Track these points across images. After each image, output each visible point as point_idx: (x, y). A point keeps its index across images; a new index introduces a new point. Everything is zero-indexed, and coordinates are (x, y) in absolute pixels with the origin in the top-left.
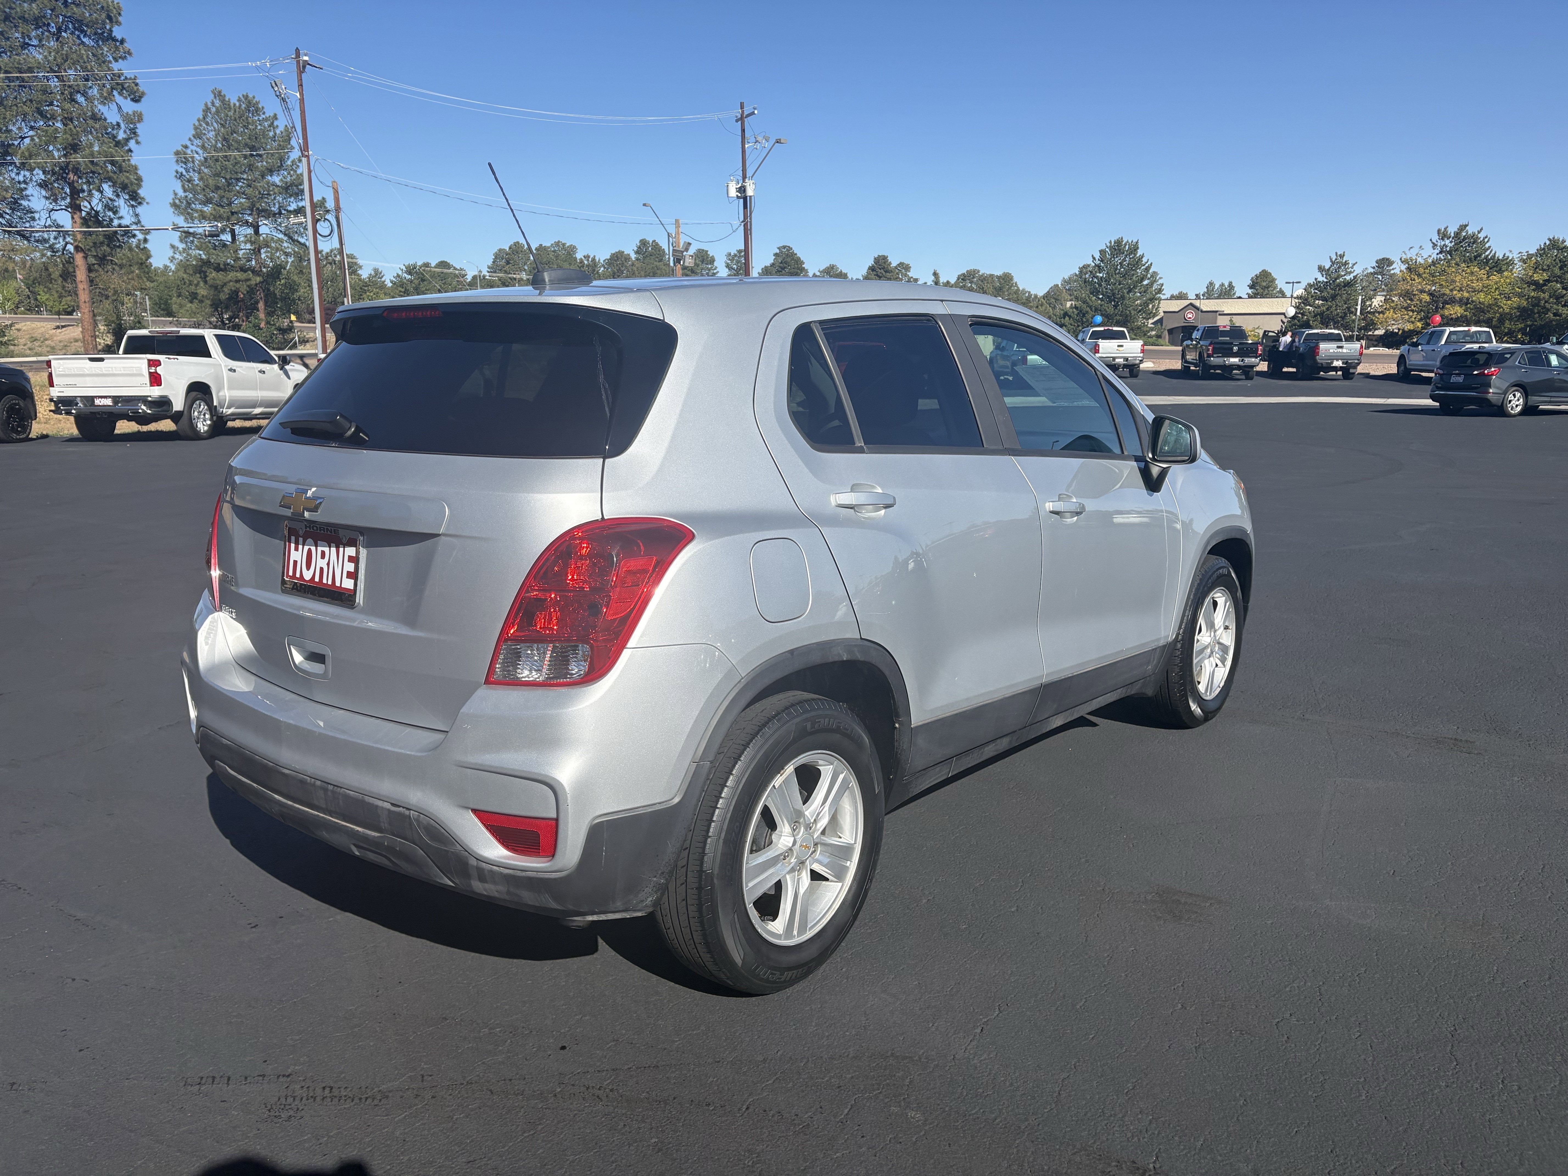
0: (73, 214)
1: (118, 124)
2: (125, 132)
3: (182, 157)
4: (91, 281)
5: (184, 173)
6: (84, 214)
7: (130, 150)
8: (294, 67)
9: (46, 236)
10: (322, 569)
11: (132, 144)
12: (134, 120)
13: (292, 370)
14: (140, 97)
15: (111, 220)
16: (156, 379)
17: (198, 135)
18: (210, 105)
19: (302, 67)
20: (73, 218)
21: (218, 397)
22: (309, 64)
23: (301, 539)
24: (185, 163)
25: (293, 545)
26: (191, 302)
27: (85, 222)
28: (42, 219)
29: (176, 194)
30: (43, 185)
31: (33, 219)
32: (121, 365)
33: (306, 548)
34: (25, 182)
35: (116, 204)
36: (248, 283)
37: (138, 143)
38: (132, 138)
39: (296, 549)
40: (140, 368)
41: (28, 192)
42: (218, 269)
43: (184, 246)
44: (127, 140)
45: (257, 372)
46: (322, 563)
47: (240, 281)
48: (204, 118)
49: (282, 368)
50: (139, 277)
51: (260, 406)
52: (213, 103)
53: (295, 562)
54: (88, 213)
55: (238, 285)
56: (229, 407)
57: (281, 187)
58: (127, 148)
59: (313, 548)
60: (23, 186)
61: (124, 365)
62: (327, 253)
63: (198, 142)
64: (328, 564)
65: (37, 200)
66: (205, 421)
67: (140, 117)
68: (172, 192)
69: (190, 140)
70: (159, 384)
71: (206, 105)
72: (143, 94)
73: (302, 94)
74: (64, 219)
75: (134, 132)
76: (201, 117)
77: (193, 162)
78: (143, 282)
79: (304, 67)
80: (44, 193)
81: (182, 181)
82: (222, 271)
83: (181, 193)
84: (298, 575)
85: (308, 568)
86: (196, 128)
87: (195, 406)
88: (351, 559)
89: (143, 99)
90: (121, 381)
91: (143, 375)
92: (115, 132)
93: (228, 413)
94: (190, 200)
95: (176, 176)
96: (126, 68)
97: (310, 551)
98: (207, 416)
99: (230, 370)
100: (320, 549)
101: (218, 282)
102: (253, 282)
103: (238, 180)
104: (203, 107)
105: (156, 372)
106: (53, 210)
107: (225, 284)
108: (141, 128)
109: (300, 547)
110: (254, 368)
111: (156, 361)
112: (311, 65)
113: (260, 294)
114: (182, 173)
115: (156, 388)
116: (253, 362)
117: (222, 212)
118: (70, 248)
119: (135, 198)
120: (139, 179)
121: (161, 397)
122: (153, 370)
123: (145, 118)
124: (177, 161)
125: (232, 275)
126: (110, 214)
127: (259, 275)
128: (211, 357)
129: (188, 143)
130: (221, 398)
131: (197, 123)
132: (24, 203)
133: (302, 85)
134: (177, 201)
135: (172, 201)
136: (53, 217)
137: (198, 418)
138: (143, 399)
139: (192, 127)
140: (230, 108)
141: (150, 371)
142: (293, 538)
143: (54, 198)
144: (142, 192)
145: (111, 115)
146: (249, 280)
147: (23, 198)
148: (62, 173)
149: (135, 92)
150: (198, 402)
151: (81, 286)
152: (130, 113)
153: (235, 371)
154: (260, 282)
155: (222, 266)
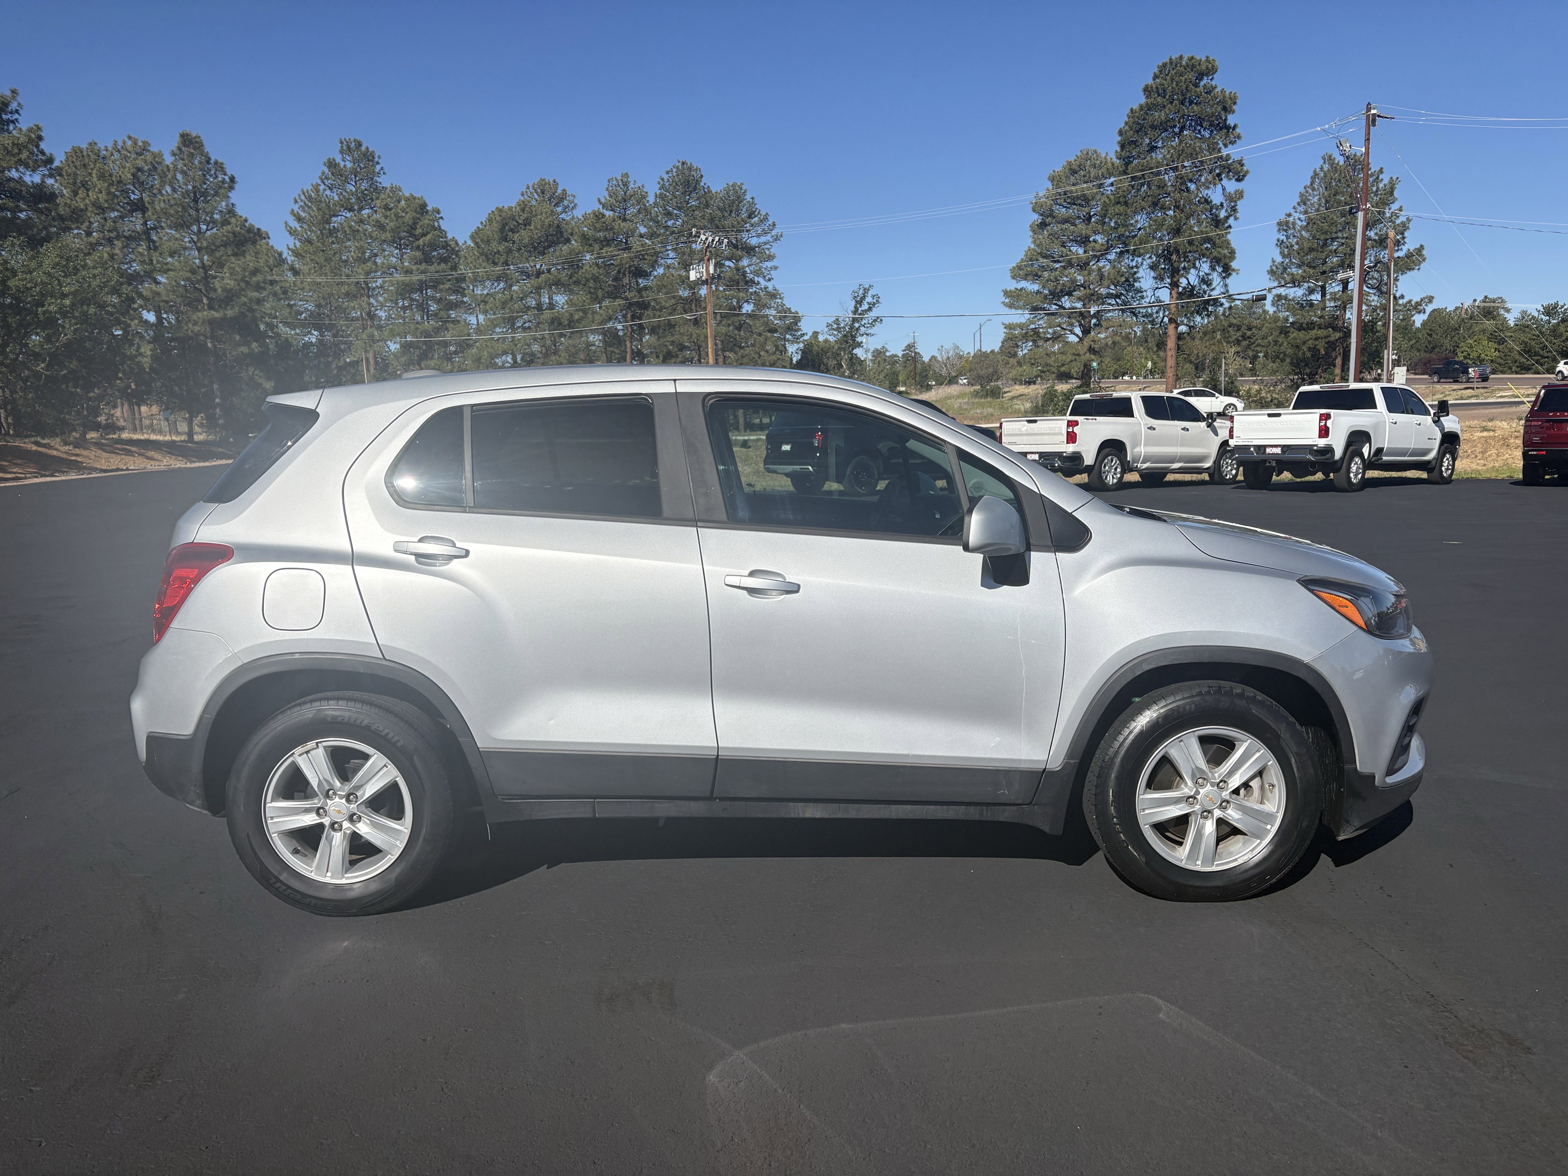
0: (1171, 289)
1: (1222, 204)
2: (1226, 210)
3: (1283, 226)
4: (1179, 349)
5: (1285, 240)
6: (1180, 289)
7: (1230, 227)
8: (1364, 122)
9: (1149, 310)
11: (1231, 221)
12: (1234, 199)
13: (1220, 427)
14: (1244, 176)
15: (1205, 292)
16: (1071, 438)
17: (1304, 201)
18: (1318, 170)
19: (1372, 121)
20: (1171, 294)
21: (1132, 452)
22: (1379, 116)
24: (1286, 231)
26: (1274, 362)
27: (1180, 295)
28: (1149, 297)
29: (1274, 261)
30: (1153, 267)
31: (1142, 297)
32: (1048, 426)
34: (1137, 267)
35: (1210, 277)
36: (1327, 340)
37: (1236, 219)
38: (1231, 215)
40: (1061, 428)
41: (1138, 275)
42: (1301, 328)
43: (1275, 309)
44: (1227, 218)
45: (1180, 429)
47: (1319, 338)
48: (1312, 185)
49: (1209, 425)
50: (1219, 342)
51: (1179, 461)
52: (1322, 168)
54: (1184, 288)
55: (1317, 342)
56: (1144, 462)
57: (1375, 240)
58: (1226, 225)
60: (1135, 270)
61: (1050, 426)
62: (1417, 303)
63: (1302, 208)
65: (1146, 280)
66: (1116, 474)
67: (1240, 195)
68: (1270, 260)
69: (1294, 208)
70: (1074, 441)
71: (1315, 171)
72: (1247, 172)
73: (1367, 149)
74: (1165, 295)
75: (1234, 209)
76: (1309, 184)
77: (1294, 228)
78: (1223, 346)
79: (1374, 121)
80: (1152, 274)
81: (1281, 248)
82: (1305, 330)
83: (1279, 259)
86: (1301, 195)
87: (1106, 461)
89: (1246, 178)
90: (1046, 439)
91: (1062, 434)
92: (1217, 212)
93: (1143, 468)
94: (1287, 265)
95: (1277, 245)
96: (1232, 152)
98: (1119, 470)
99: (1150, 428)
101: (1298, 341)
102: (1332, 339)
103: (1333, 240)
104: (1311, 174)
105: (1073, 431)
106: (1157, 288)
107: (1304, 343)
108: (1240, 205)
110: (1177, 426)
111: (1074, 421)
112: (1382, 117)
113: (1339, 350)
114: (1282, 241)
115: (1071, 445)
116: (1178, 420)
117: (1311, 272)
118: (1166, 320)
119: (1227, 271)
120: (1233, 252)
121: (1074, 453)
122: (1070, 430)
123: (1245, 195)
124: (1279, 230)
125: (1314, 333)
126: (1205, 287)
127: (1340, 331)
128: (1133, 416)
129: (1292, 211)
130: (1135, 454)
131: (1303, 191)
132: (1136, 284)
133: (1368, 139)
134: (1274, 268)
135: (1269, 269)
136: (1157, 295)
137: (1109, 472)
138: (1059, 455)
139: (1298, 195)
140: (1336, 171)
141: (1069, 430)
143: (1160, 278)
144: (1234, 264)
145: (1216, 196)
146: (1330, 336)
147: (1135, 281)
148: (1167, 254)
149: (1239, 172)
150: (1110, 458)
151: (1169, 353)
152: (1232, 192)
153: (1154, 429)
154: (1340, 338)
155: (1304, 325)
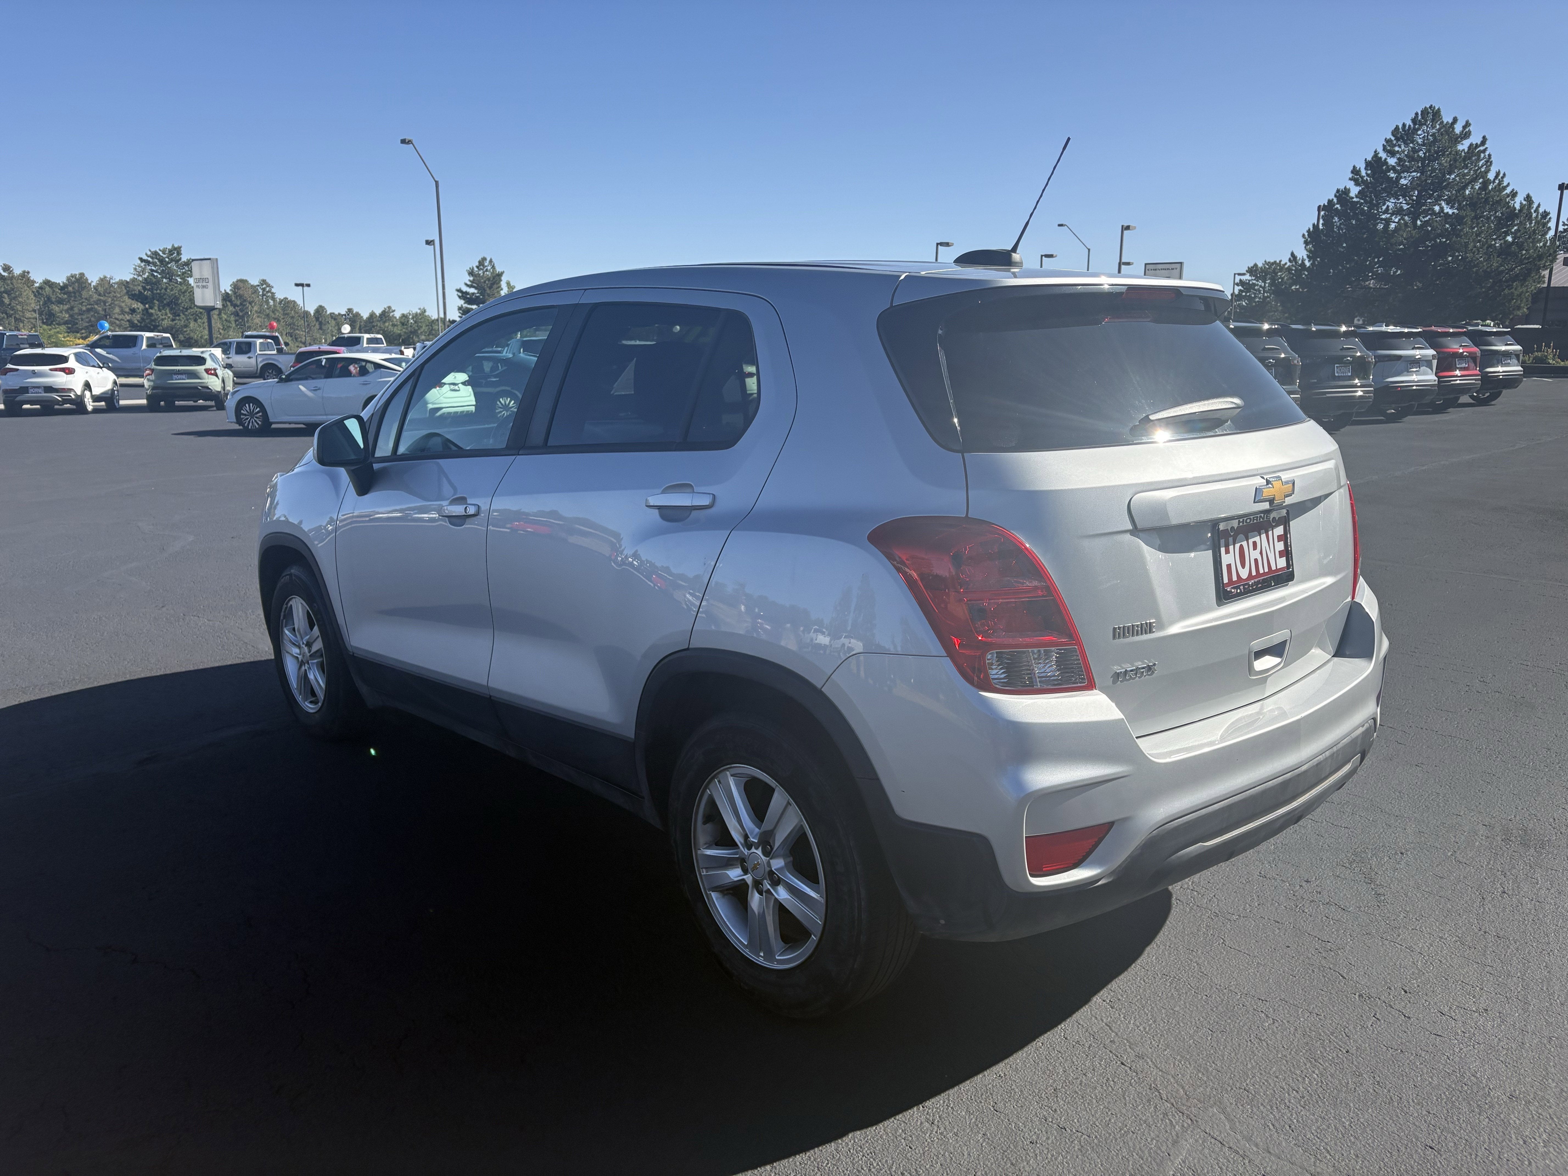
10: (1256, 560)
23: (1231, 539)
25: (1223, 550)
33: (1237, 546)
39: (1227, 552)
46: (1255, 554)
53: (1229, 566)
59: (1244, 544)
64: (1261, 553)
84: (1235, 578)
85: (1243, 566)
88: (1280, 538)
97: (1241, 547)
100: (1251, 541)
109: (1231, 547)
142: (1222, 541)
